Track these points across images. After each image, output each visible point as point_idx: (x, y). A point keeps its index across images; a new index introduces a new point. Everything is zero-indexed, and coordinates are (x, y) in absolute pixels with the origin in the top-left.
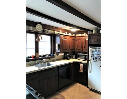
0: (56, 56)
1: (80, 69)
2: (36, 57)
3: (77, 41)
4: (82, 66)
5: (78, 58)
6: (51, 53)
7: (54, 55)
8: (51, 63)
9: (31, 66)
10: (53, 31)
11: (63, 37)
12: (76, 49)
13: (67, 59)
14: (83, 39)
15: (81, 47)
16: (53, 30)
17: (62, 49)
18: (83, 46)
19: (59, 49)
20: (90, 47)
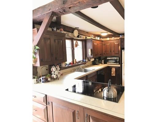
0: (88, 62)
1: (112, 73)
2: (74, 64)
3: (104, 45)
4: (115, 69)
5: (108, 63)
6: (83, 59)
7: (86, 61)
8: (87, 69)
9: (73, 72)
10: (84, 37)
11: (95, 42)
12: (104, 54)
13: (97, 64)
14: (112, 43)
15: (109, 51)
16: (85, 35)
17: (94, 54)
18: (112, 50)
19: (91, 55)
20: (123, 50)
